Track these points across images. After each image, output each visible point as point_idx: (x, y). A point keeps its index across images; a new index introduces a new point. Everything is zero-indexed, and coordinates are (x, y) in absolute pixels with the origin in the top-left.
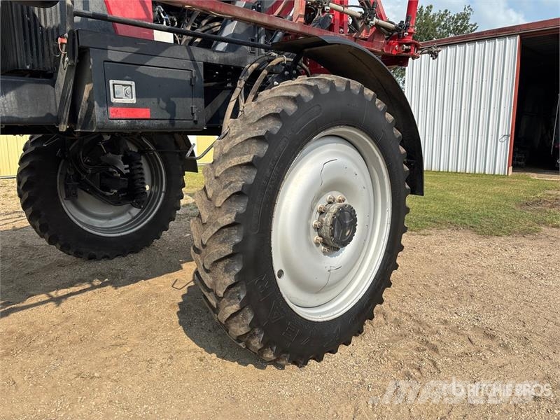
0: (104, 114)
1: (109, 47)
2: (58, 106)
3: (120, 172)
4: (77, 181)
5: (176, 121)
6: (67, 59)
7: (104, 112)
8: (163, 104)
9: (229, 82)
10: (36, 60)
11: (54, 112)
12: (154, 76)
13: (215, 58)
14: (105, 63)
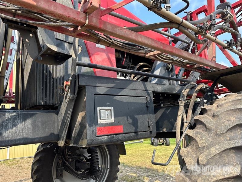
0: (93, 133)
1: (98, 85)
2: (59, 127)
3: (86, 158)
4: (63, 167)
5: (139, 133)
6: (69, 95)
7: (93, 132)
8: (130, 121)
9: (162, 103)
10: (48, 99)
11: (56, 132)
12: (125, 101)
13: (159, 89)
14: (95, 95)
